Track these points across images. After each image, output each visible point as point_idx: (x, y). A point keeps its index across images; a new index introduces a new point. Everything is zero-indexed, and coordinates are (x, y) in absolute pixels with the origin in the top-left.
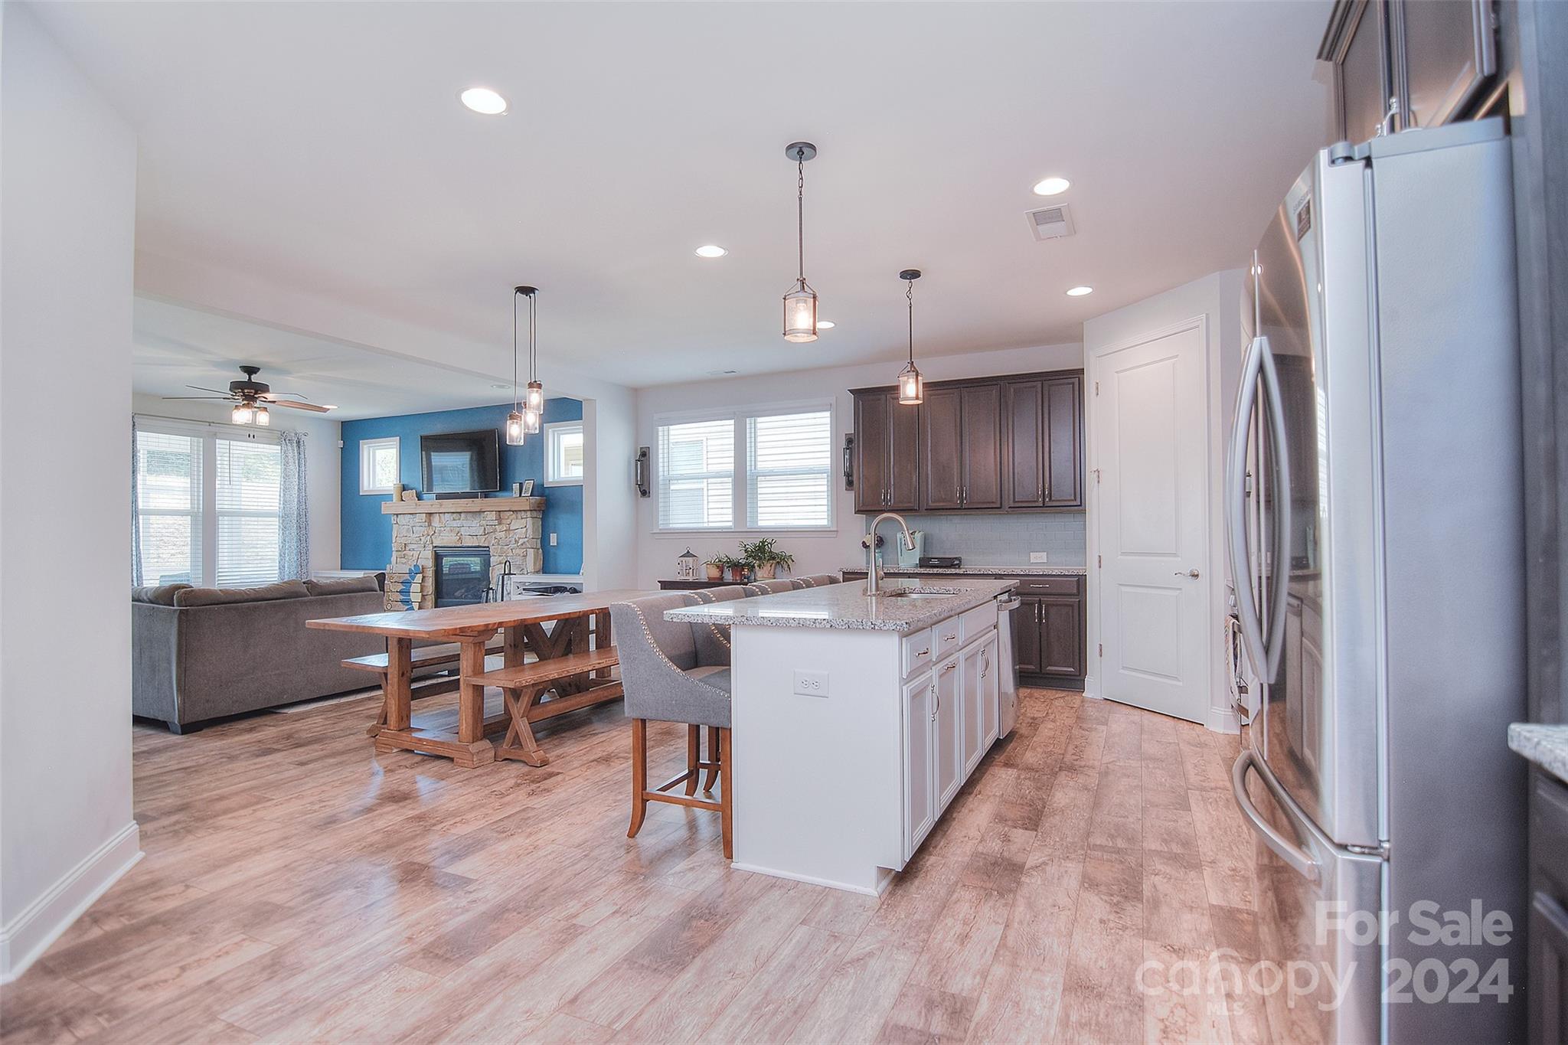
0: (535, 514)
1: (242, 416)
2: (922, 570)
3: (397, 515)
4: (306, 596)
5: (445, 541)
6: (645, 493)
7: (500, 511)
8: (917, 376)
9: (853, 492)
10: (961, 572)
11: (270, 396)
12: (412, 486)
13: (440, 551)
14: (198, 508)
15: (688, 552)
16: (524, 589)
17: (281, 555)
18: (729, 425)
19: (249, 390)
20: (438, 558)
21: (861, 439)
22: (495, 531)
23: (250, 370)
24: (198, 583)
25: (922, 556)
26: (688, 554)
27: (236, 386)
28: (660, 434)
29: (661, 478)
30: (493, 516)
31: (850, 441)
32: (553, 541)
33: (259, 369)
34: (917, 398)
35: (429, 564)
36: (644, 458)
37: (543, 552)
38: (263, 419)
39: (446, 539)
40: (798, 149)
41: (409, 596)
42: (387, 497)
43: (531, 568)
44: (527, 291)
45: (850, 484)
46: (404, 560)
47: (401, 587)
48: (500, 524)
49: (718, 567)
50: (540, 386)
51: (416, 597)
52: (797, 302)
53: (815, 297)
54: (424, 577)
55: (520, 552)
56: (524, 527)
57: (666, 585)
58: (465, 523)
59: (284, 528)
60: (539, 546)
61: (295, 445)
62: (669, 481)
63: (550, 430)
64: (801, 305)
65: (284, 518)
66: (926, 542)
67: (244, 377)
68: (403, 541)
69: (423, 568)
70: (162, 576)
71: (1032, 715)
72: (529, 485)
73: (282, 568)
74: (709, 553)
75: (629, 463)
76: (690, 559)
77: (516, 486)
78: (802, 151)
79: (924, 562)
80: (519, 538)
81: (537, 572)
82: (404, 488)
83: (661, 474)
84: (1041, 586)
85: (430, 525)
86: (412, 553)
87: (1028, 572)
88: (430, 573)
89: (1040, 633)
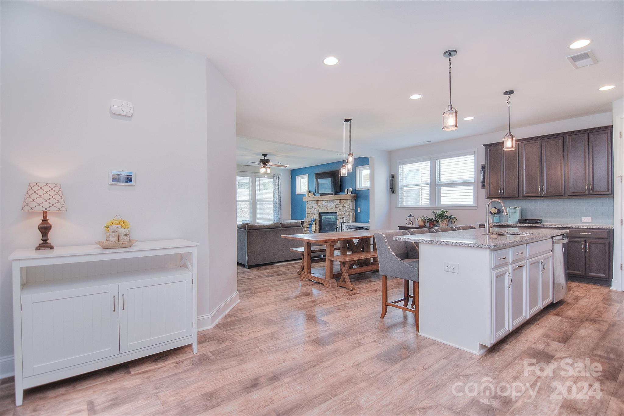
0: (353, 200)
1: (263, 170)
2: (519, 225)
3: (308, 201)
4: (281, 228)
5: (322, 210)
6: (393, 191)
7: (340, 200)
8: (512, 137)
9: (485, 189)
10: (540, 225)
11: (270, 163)
12: (312, 191)
13: (321, 214)
14: (251, 200)
15: (411, 215)
16: (349, 228)
17: (274, 214)
18: (428, 164)
19: (265, 162)
20: (320, 216)
21: (489, 166)
22: (339, 207)
23: (265, 155)
24: (252, 223)
25: (520, 218)
26: (411, 216)
27: (262, 161)
28: (400, 168)
29: (400, 186)
30: (338, 201)
31: (484, 167)
32: (359, 211)
33: (267, 155)
34: (512, 147)
35: (318, 218)
36: (393, 178)
37: (356, 215)
38: (269, 171)
39: (323, 210)
40: (448, 53)
41: (311, 229)
42: (304, 195)
43: (351, 220)
44: (348, 120)
45: (484, 186)
46: (309, 217)
47: (309, 226)
48: (340, 204)
49: (423, 221)
50: (352, 154)
51: (313, 230)
52: (449, 114)
53: (456, 112)
54: (316, 223)
55: (347, 214)
56: (349, 205)
57: (401, 228)
58: (329, 204)
59: (275, 206)
60: (354, 212)
61: (277, 178)
62: (402, 187)
63: (358, 169)
64: (451, 116)
65: (275, 202)
66: (522, 212)
67: (263, 158)
68: (309, 210)
69: (316, 220)
70: (242, 221)
71: (577, 295)
72: (350, 190)
73: (274, 219)
74: (420, 215)
75: (387, 180)
76: (411, 218)
77: (346, 190)
78: (450, 53)
79: (521, 221)
80: (347, 209)
81: (354, 222)
82: (310, 192)
83: (400, 184)
84: (586, 234)
85: (318, 205)
86: (312, 214)
87: (578, 226)
88: (318, 221)
89: (585, 256)
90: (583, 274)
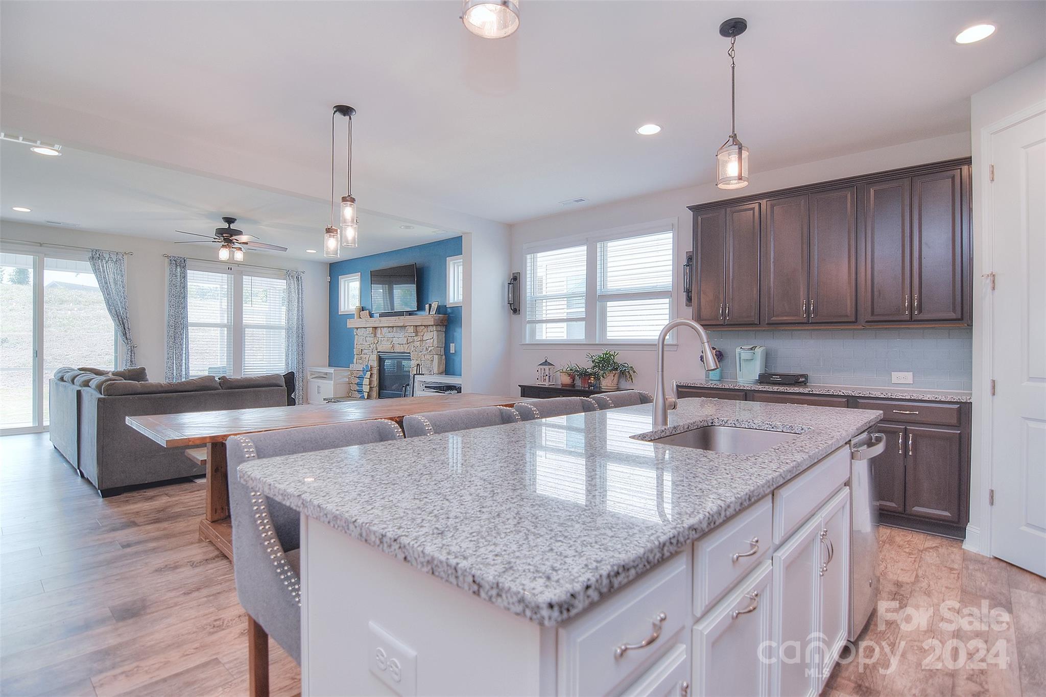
0: (439, 328)
1: (224, 254)
2: (761, 389)
3: (357, 328)
4: (217, 389)
5: (384, 348)
6: (516, 311)
7: (416, 326)
8: (740, 149)
9: (691, 308)
10: (806, 391)
11: (244, 238)
12: (367, 308)
13: (383, 356)
14: (231, 323)
15: (546, 361)
16: (426, 387)
17: (287, 356)
18: (582, 250)
19: (228, 235)
20: (381, 361)
21: (699, 255)
22: (413, 342)
23: (230, 220)
24: (231, 375)
25: (764, 372)
26: (546, 363)
27: (220, 232)
28: (529, 261)
29: (528, 298)
30: (411, 329)
31: (690, 259)
32: (452, 351)
33: (236, 220)
34: (740, 178)
35: (375, 364)
36: (515, 282)
37: (446, 358)
38: (239, 256)
39: (385, 346)
41: (362, 387)
42: (351, 316)
43: (436, 370)
44: (345, 110)
45: (689, 299)
46: (361, 361)
47: (357, 381)
48: (416, 335)
49: (569, 375)
51: (366, 388)
54: (371, 374)
55: (428, 357)
56: (432, 338)
57: (527, 391)
58: (396, 335)
59: (288, 337)
60: (443, 352)
61: (295, 279)
62: (535, 301)
63: (451, 262)
65: (288, 329)
66: (768, 358)
67: (226, 226)
68: (360, 347)
69: (371, 368)
72: (435, 306)
73: (287, 364)
74: (565, 362)
75: (503, 286)
76: (547, 367)
77: (427, 306)
79: (764, 378)
80: (429, 347)
81: (441, 373)
82: (363, 309)
83: (528, 294)
84: (908, 412)
85: (375, 336)
86: (365, 356)
87: (889, 394)
88: (375, 371)
89: (905, 466)
90: (901, 509)
